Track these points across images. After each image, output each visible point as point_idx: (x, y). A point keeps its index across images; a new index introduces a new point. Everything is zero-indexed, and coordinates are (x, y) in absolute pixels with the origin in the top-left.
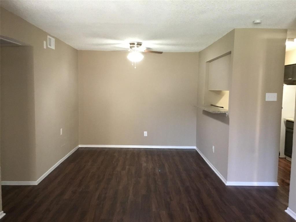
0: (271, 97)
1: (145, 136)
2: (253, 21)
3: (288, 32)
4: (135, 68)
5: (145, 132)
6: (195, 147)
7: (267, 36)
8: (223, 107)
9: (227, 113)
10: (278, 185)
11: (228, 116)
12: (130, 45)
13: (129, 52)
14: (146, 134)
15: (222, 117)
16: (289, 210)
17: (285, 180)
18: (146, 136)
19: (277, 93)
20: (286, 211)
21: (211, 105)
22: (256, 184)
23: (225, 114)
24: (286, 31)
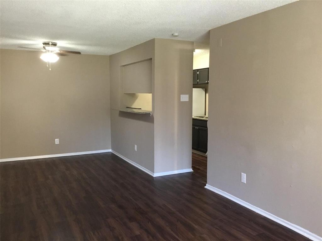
0: (185, 98)
1: (56, 143)
2: (173, 33)
3: (195, 44)
4: (50, 69)
5: (56, 140)
6: (110, 150)
7: (180, 46)
8: (141, 109)
9: (151, 113)
10: (193, 171)
11: (152, 116)
12: (43, 45)
13: (42, 52)
14: (58, 142)
15: (146, 117)
16: (207, 186)
17: (196, 166)
18: (58, 143)
19: (188, 95)
20: (205, 187)
21: (127, 107)
22: (176, 172)
23: (150, 114)
24: (192, 43)
